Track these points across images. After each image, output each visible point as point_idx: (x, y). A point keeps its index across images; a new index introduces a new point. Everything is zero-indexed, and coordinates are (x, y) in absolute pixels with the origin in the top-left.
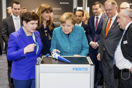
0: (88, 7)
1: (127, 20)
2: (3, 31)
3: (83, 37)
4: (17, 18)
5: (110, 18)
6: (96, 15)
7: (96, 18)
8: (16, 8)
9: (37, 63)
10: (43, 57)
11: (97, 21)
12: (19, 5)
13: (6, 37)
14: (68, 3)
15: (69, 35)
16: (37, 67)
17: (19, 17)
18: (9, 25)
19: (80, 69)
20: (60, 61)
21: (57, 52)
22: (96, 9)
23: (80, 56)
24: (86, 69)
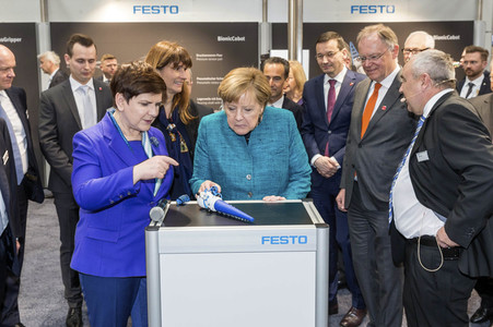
0: (304, 48)
1: (424, 87)
2: (44, 128)
3: (291, 141)
4: (86, 89)
5: (375, 82)
6: (329, 74)
7: (330, 81)
8: (83, 56)
9: (152, 224)
10: (168, 205)
11: (332, 90)
13: (54, 146)
14: (243, 39)
15: (247, 136)
16: (151, 236)
17: (90, 83)
18: (61, 109)
19: (284, 240)
20: (223, 216)
21: (213, 190)
22: (330, 54)
23: (284, 200)
24: (303, 240)
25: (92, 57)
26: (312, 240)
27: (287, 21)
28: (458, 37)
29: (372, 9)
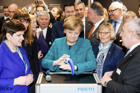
26: (96, 89)
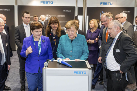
0: (87, 15)
1: (118, 30)
2: (16, 37)
3: (84, 43)
4: (27, 26)
12: (29, 15)
13: (19, 42)
14: (70, 11)
16: (44, 71)
17: (29, 25)
18: (21, 32)
19: (80, 72)
23: (80, 60)
24: (85, 73)
25: (29, 17)
27: (82, 6)
28: (130, 12)
29: (106, 4)
